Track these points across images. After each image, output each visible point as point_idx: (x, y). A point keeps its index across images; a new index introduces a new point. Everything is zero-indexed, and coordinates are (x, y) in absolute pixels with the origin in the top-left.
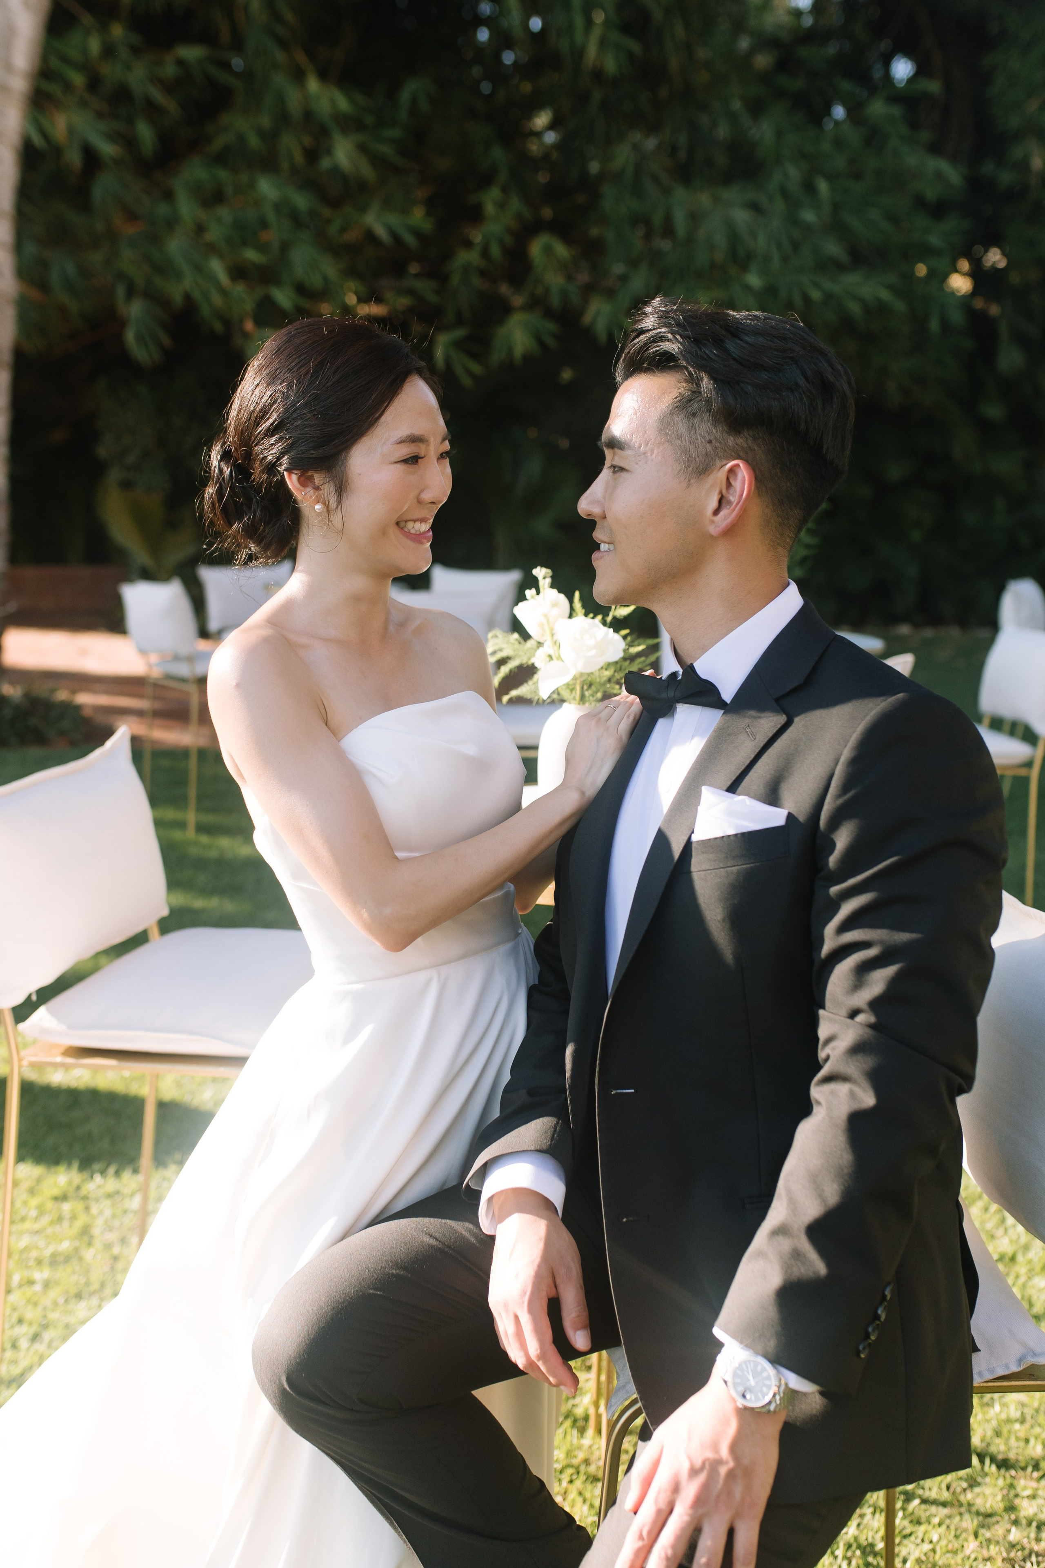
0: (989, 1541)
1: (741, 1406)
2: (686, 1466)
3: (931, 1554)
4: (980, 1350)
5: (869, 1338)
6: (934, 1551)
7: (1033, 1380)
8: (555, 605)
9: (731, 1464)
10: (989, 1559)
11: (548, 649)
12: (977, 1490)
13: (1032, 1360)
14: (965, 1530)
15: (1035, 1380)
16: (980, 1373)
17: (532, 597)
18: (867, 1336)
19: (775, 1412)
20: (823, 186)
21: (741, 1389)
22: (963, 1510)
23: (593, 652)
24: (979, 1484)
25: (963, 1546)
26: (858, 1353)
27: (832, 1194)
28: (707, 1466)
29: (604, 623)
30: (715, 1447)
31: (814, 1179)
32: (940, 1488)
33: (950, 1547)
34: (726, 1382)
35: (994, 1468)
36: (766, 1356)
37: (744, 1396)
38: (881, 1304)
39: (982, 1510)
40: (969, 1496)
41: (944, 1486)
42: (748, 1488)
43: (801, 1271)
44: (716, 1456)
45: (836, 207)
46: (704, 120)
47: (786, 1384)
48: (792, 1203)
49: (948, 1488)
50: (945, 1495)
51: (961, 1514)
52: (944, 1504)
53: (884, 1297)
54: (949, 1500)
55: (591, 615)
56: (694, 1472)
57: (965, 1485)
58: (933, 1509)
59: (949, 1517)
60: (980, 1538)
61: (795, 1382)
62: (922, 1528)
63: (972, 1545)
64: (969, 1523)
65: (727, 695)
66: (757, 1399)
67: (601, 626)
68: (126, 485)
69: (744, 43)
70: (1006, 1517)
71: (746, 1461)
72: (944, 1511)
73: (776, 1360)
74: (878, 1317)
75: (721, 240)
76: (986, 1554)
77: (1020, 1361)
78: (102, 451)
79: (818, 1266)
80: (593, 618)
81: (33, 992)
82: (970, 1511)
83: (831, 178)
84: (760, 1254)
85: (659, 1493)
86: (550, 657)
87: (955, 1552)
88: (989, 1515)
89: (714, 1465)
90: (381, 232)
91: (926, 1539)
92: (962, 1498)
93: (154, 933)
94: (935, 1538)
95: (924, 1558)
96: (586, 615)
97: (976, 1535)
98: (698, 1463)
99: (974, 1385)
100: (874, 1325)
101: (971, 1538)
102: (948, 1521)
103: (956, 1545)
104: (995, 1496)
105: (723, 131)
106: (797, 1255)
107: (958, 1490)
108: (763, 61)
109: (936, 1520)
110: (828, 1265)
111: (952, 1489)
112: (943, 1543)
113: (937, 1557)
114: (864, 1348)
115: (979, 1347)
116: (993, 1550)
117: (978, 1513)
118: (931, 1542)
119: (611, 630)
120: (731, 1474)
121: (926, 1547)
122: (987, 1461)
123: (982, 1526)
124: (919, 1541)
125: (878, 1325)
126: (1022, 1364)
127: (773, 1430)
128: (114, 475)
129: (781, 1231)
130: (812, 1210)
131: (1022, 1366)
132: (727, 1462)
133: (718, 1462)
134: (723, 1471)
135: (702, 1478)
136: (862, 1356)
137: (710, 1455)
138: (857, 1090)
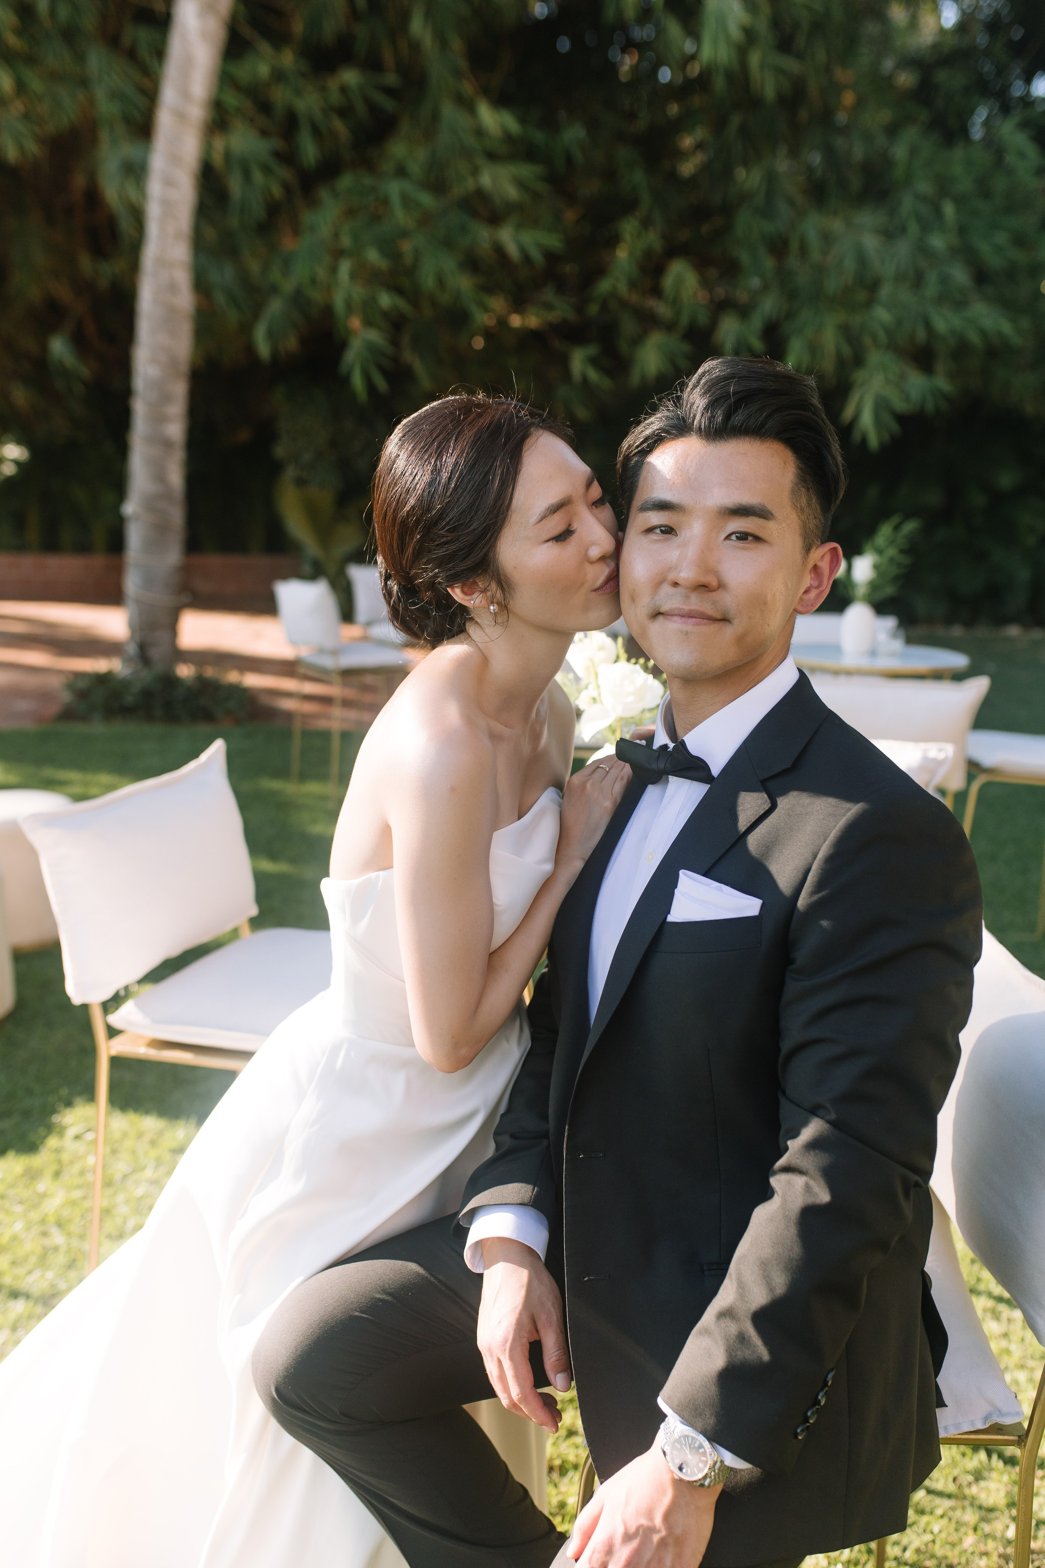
0: (987, 1536)
1: (676, 1477)
2: (620, 1531)
3: (930, 1545)
4: (947, 1406)
5: (809, 1422)
6: (934, 1541)
7: (1000, 1434)
8: (601, 648)
9: (663, 1533)
10: (986, 1554)
11: (591, 692)
12: (982, 1483)
13: (997, 1420)
14: (965, 1524)
15: (1002, 1435)
16: (946, 1428)
17: (581, 640)
18: (806, 1420)
19: (709, 1486)
20: (949, 209)
21: (678, 1462)
22: (967, 1503)
23: (631, 699)
24: (984, 1479)
25: (961, 1539)
26: (796, 1435)
27: (780, 1282)
28: (641, 1532)
29: (646, 669)
30: (650, 1514)
31: (764, 1266)
32: (946, 1479)
33: (950, 1539)
34: (664, 1453)
35: (1001, 1464)
36: (704, 1433)
37: (681, 1469)
38: (822, 1389)
39: (985, 1505)
40: (974, 1490)
41: (951, 1479)
42: (679, 1556)
43: (745, 1354)
44: (650, 1524)
45: (962, 231)
46: (840, 142)
47: (722, 1462)
48: (741, 1286)
49: (955, 1480)
50: (951, 1488)
51: (964, 1508)
52: (949, 1496)
53: (825, 1384)
54: (954, 1493)
55: (633, 660)
56: (628, 1537)
57: (970, 1478)
58: (938, 1501)
59: (953, 1509)
60: (979, 1532)
61: (730, 1460)
62: (925, 1519)
63: (969, 1540)
64: (970, 1517)
65: (716, 770)
66: (695, 1474)
67: (642, 672)
68: (300, 483)
69: (888, 64)
70: (1006, 1512)
71: (678, 1531)
72: (947, 1503)
73: (716, 1437)
74: (819, 1403)
75: (850, 264)
76: (982, 1548)
77: (986, 1418)
78: (280, 451)
79: (761, 1351)
80: (635, 663)
81: (121, 989)
82: (972, 1505)
83: (960, 201)
84: (706, 1332)
85: (593, 1552)
86: (594, 699)
87: (953, 1545)
88: (990, 1510)
89: (646, 1532)
90: (513, 250)
91: (928, 1530)
92: (967, 1491)
93: (246, 931)
94: (936, 1529)
95: (923, 1548)
96: (628, 660)
97: (975, 1529)
98: (632, 1530)
99: (940, 1437)
100: (814, 1409)
101: (970, 1532)
102: (951, 1513)
103: (954, 1537)
104: (998, 1490)
105: (858, 152)
106: (742, 1338)
107: (965, 1483)
108: (906, 79)
109: (939, 1512)
110: (771, 1352)
111: (958, 1482)
112: (943, 1535)
113: (937, 1546)
114: (802, 1431)
115: (946, 1403)
116: (991, 1545)
117: (980, 1507)
118: (932, 1533)
119: (651, 676)
120: (663, 1542)
121: (928, 1537)
122: (995, 1457)
123: (984, 1519)
124: (921, 1530)
125: (818, 1409)
126: (987, 1423)
127: (709, 1501)
128: (290, 473)
129: (727, 1314)
130: (759, 1298)
131: (987, 1424)
132: (659, 1531)
133: (651, 1530)
134: (656, 1538)
135: (634, 1544)
136: (800, 1438)
137: (644, 1522)
138: (812, 1183)
